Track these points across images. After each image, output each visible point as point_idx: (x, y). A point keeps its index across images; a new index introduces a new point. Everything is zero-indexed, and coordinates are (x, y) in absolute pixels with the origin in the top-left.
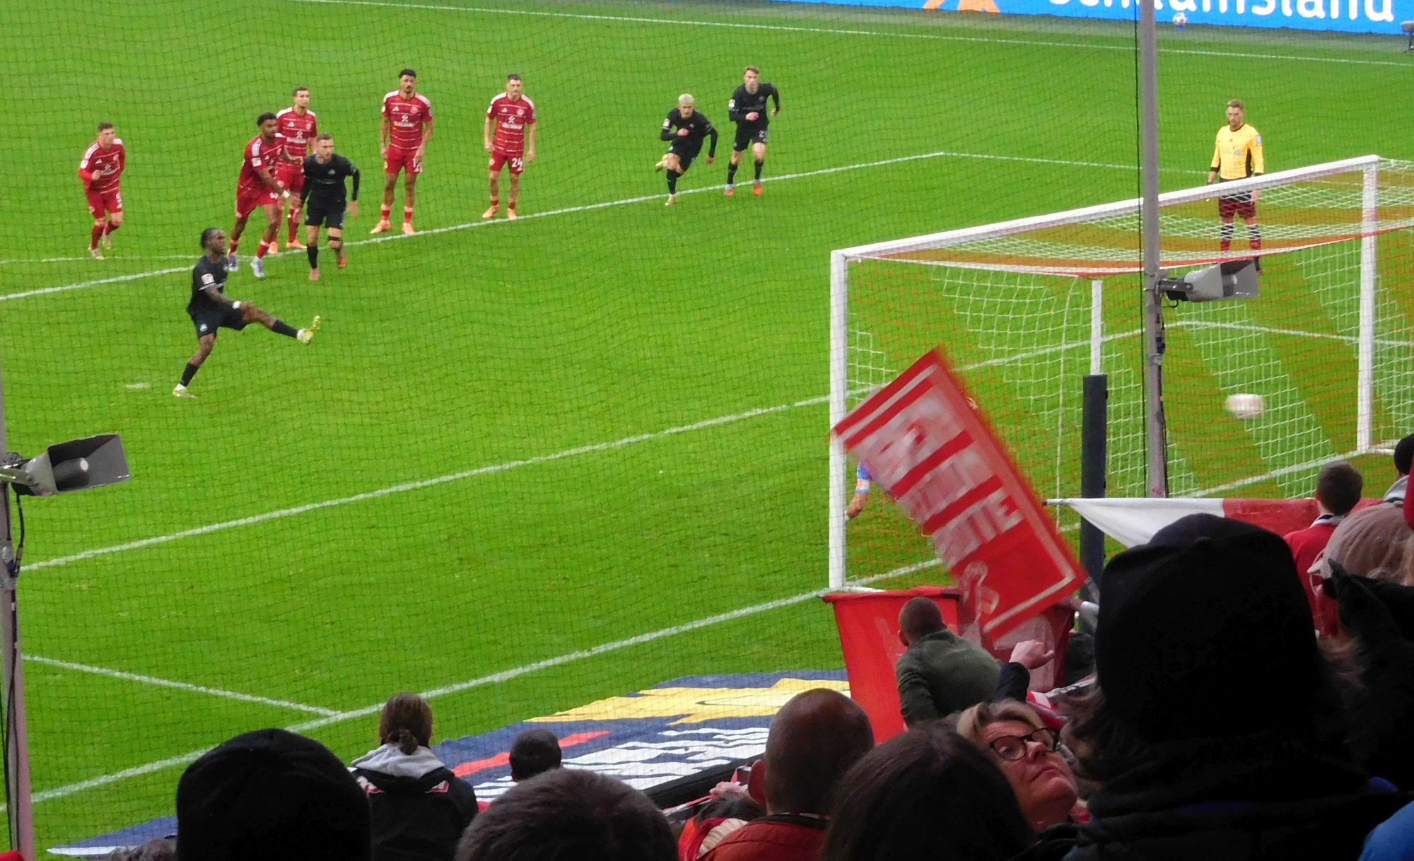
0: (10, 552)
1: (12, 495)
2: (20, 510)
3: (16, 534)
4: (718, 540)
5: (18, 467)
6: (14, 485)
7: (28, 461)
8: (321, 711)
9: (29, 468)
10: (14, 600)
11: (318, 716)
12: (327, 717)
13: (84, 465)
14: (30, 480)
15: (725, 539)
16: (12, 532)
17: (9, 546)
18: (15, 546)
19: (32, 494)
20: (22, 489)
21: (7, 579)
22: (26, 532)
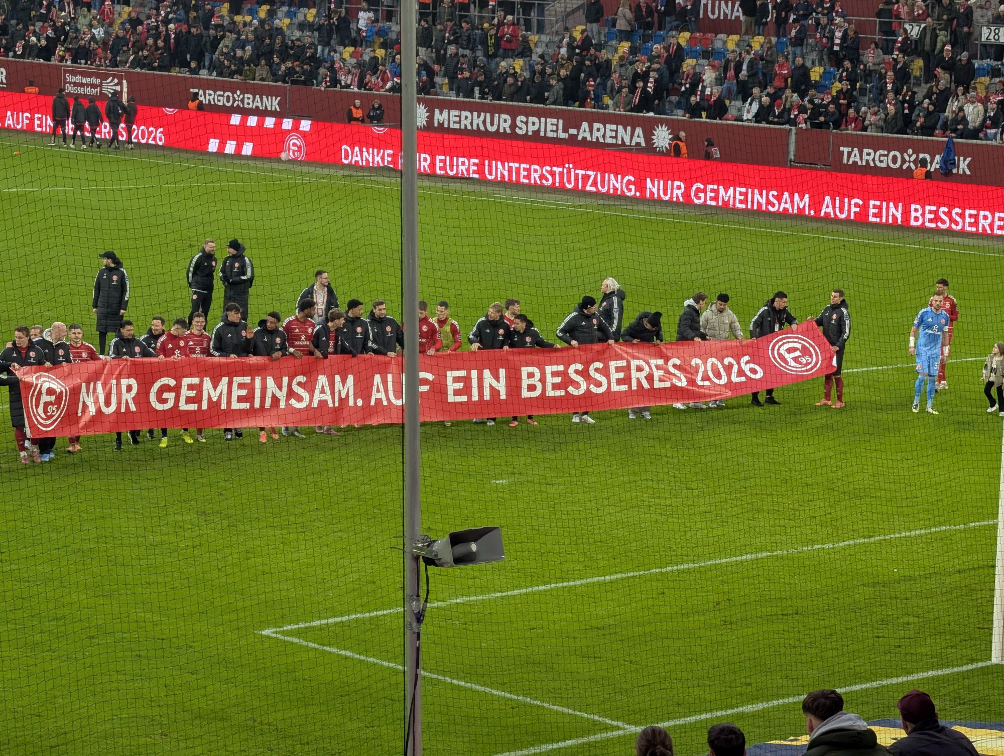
0: (419, 606)
1: (422, 565)
2: (427, 576)
3: (423, 595)
4: (911, 619)
5: (428, 546)
6: (424, 557)
7: (434, 541)
8: (620, 724)
9: (436, 547)
10: (418, 639)
11: (618, 728)
12: (624, 729)
13: (474, 547)
14: (436, 556)
15: (916, 620)
16: (421, 591)
17: (418, 600)
18: (422, 601)
19: (436, 565)
20: (429, 562)
21: (415, 624)
22: (430, 592)
